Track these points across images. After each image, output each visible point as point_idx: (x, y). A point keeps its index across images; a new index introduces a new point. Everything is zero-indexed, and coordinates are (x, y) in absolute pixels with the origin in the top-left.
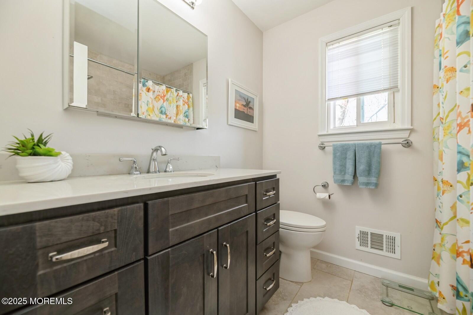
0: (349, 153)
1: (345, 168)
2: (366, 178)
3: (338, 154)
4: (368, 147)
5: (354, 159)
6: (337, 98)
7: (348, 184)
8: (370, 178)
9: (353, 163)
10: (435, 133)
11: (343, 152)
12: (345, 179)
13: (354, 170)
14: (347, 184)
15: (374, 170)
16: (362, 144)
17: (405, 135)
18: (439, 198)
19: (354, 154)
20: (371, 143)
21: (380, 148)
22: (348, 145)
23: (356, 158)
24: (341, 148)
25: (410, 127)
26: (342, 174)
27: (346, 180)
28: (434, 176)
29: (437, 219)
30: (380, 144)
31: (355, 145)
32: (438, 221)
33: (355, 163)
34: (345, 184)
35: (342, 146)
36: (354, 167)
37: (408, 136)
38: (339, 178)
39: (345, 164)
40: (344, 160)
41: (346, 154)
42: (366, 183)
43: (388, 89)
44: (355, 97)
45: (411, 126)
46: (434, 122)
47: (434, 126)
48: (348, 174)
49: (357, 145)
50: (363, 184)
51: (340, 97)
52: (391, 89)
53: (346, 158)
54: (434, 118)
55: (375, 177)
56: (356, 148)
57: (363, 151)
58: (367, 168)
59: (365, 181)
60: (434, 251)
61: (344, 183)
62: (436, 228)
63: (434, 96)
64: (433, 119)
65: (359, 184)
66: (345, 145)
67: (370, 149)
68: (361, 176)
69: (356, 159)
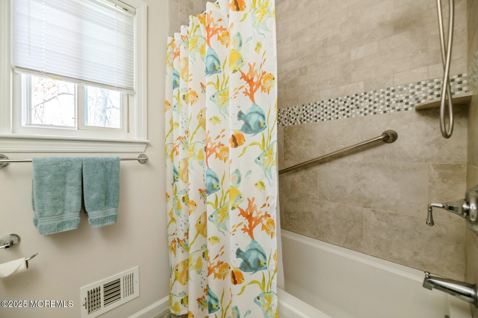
0: (70, 175)
1: (64, 201)
2: (102, 212)
3: (48, 178)
4: (102, 164)
5: (80, 184)
6: (39, 71)
7: (72, 229)
8: (108, 210)
9: (78, 191)
10: (168, 150)
11: (59, 172)
12: (64, 220)
13: (80, 201)
14: (68, 229)
15: (112, 198)
16: (94, 159)
17: (141, 149)
18: (181, 217)
19: (81, 176)
20: (107, 159)
21: (118, 166)
22: (69, 160)
23: (84, 181)
24: (55, 166)
25: (145, 140)
26: (57, 214)
27: (67, 222)
28: (167, 193)
29: (179, 238)
30: (118, 160)
31: (81, 160)
32: (180, 240)
33: (81, 191)
34: (64, 230)
35: (57, 163)
36: (81, 197)
37: (144, 150)
38: (51, 223)
39: (63, 194)
40: (61, 187)
41: (64, 176)
42: (102, 219)
43: (124, 88)
44: (76, 82)
45: (147, 140)
46: (167, 138)
47: (167, 143)
48: (70, 211)
49: (86, 160)
50: (98, 221)
51: (47, 73)
52: (127, 89)
53: (65, 183)
54: (166, 134)
55: (114, 207)
56: (84, 167)
57: (95, 171)
58: (103, 197)
59: (100, 217)
60: (177, 271)
61: (62, 230)
62: (178, 247)
63: (166, 112)
64: (166, 136)
65: (90, 223)
66: (62, 160)
67: (105, 167)
68: (93, 210)
69: (84, 184)
